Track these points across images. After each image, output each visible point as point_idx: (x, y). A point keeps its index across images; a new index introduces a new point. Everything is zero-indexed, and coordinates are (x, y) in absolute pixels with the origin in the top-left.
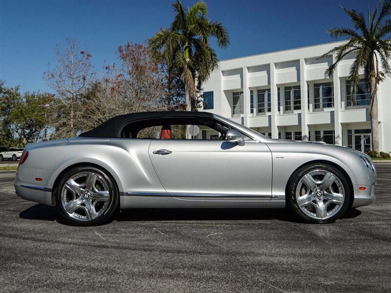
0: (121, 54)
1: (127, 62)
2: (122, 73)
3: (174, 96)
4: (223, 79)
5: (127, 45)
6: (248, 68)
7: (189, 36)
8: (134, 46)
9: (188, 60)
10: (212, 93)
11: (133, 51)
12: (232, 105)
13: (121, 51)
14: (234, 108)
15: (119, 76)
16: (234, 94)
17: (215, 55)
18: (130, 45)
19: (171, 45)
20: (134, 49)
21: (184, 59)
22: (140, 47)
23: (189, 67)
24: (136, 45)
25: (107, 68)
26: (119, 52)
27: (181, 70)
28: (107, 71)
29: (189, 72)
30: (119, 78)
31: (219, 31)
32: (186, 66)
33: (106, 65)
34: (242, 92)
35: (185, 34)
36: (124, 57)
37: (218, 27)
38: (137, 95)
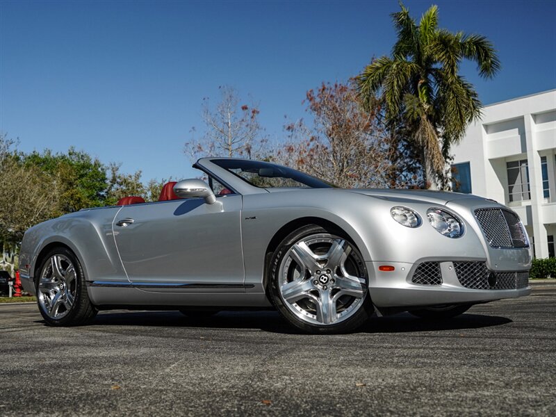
0: (311, 104)
1: (322, 116)
2: (315, 134)
3: (401, 171)
4: (487, 138)
5: (321, 88)
6: (535, 116)
7: (426, 65)
8: (333, 88)
9: (426, 107)
10: (467, 165)
11: (332, 96)
12: (507, 186)
13: (311, 99)
14: (510, 189)
15: (312, 140)
16: (509, 164)
17: (475, 95)
18: (326, 86)
19: (396, 83)
20: (334, 94)
21: (420, 105)
22: (343, 89)
23: (429, 117)
24: (336, 86)
25: (289, 128)
26: (308, 101)
27: (416, 123)
28: (290, 133)
29: (429, 126)
30: (312, 143)
31: (481, 52)
32: (424, 117)
33: (288, 123)
34: (526, 161)
35: (419, 61)
36: (316, 109)
37: (478, 44)
38: (342, 170)
